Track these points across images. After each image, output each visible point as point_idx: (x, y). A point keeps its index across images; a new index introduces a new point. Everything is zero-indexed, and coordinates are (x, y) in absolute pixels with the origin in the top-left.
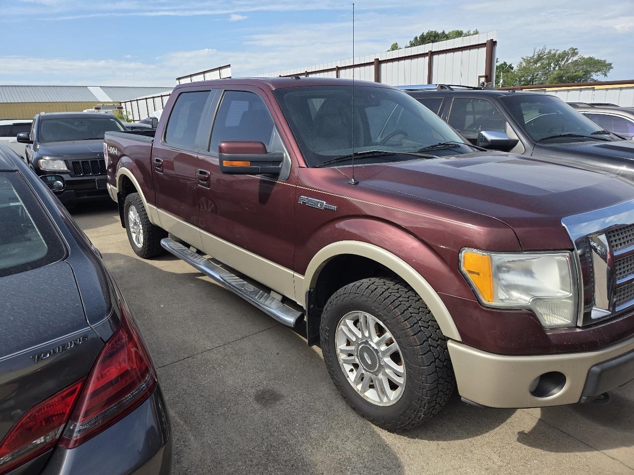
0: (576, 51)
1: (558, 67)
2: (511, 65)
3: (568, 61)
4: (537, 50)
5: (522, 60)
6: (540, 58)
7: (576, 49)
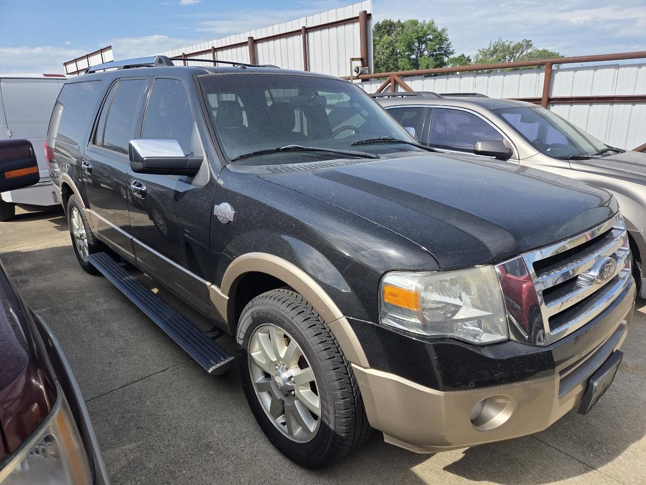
0: (530, 43)
1: (513, 59)
2: (469, 57)
3: (523, 53)
4: (493, 42)
5: (478, 52)
6: (495, 51)
7: (530, 41)
